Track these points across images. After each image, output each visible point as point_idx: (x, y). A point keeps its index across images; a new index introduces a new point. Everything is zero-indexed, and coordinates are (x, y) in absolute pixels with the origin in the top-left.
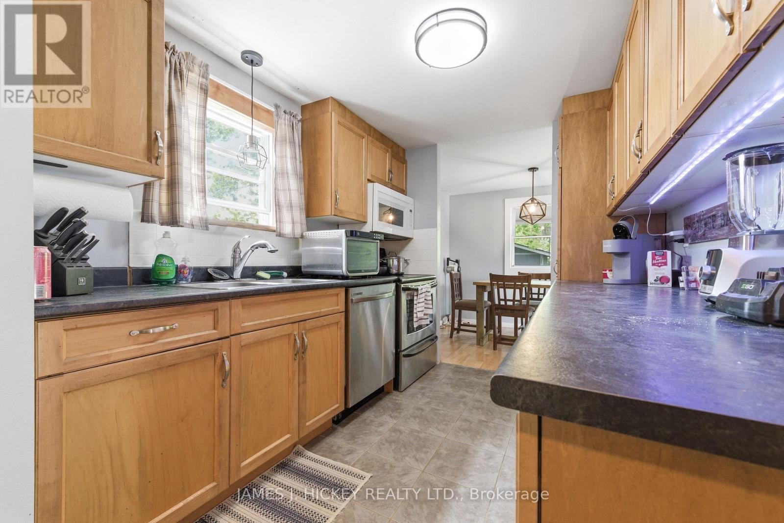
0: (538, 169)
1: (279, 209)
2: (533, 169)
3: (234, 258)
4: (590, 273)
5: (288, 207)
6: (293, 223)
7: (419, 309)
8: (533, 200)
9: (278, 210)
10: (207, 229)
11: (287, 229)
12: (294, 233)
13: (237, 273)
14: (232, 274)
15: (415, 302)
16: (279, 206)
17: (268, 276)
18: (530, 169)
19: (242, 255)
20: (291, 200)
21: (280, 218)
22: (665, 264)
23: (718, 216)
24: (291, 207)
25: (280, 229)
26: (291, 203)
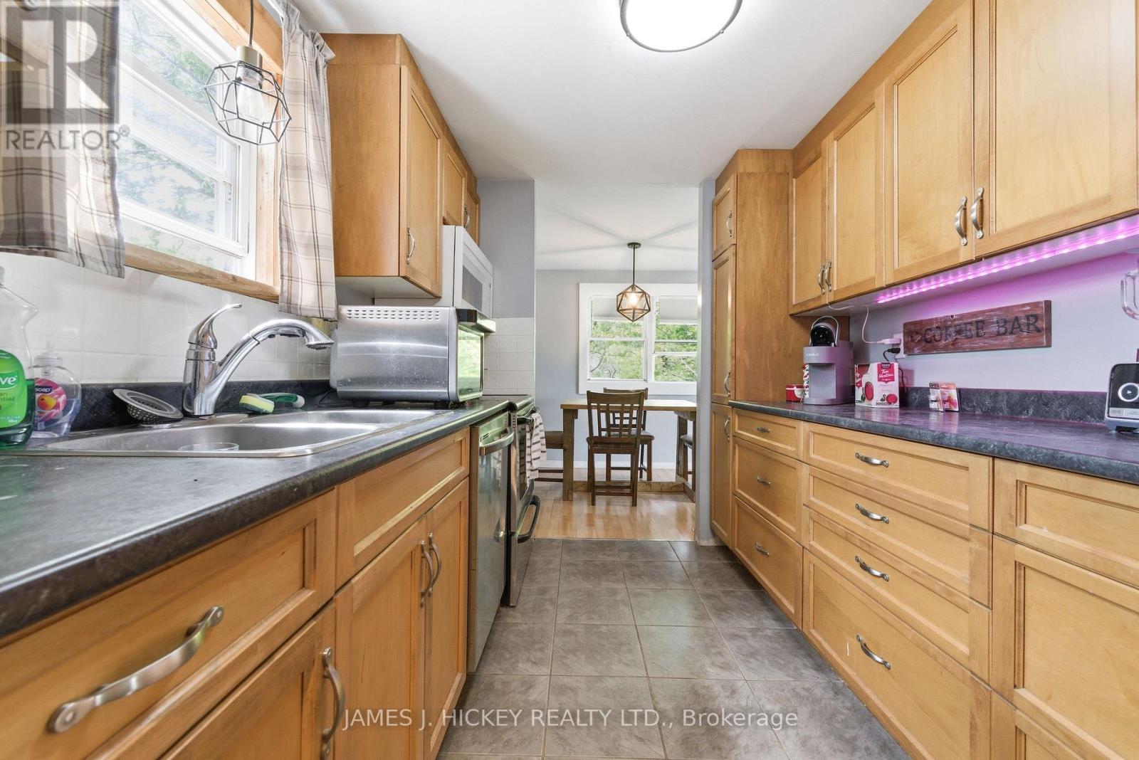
0: (640, 245)
1: (289, 248)
2: (634, 245)
3: (197, 360)
4: (771, 390)
5: (307, 246)
6: (319, 284)
7: (534, 456)
8: (633, 287)
9: (285, 250)
10: (120, 275)
11: (306, 296)
12: (321, 307)
13: (205, 402)
14: (191, 404)
15: (528, 443)
16: (288, 240)
17: (268, 405)
18: (630, 244)
19: (220, 356)
20: (314, 232)
21: (290, 269)
22: (892, 379)
23: (993, 323)
24: (316, 246)
25: (290, 294)
26: (315, 239)
